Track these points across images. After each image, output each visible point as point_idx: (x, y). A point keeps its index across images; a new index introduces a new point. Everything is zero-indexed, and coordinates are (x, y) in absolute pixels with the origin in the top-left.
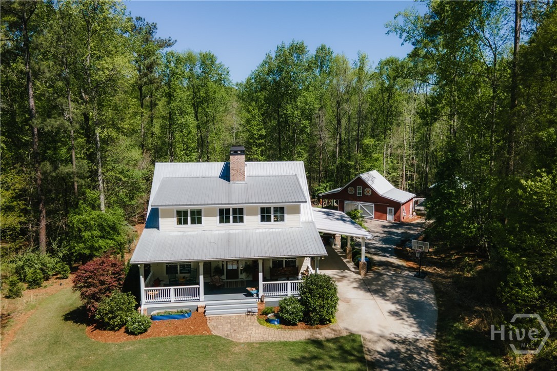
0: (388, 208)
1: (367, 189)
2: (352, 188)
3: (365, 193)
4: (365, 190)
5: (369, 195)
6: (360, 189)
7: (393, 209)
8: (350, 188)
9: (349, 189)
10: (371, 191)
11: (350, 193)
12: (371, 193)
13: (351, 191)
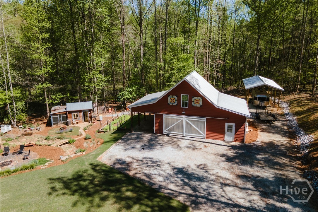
0: (227, 124)
1: (195, 98)
2: (174, 96)
3: (193, 103)
4: (193, 99)
5: (199, 106)
6: (185, 97)
7: (234, 125)
8: (171, 96)
9: (169, 98)
10: (201, 100)
11: (171, 104)
12: (201, 104)
13: (172, 101)
